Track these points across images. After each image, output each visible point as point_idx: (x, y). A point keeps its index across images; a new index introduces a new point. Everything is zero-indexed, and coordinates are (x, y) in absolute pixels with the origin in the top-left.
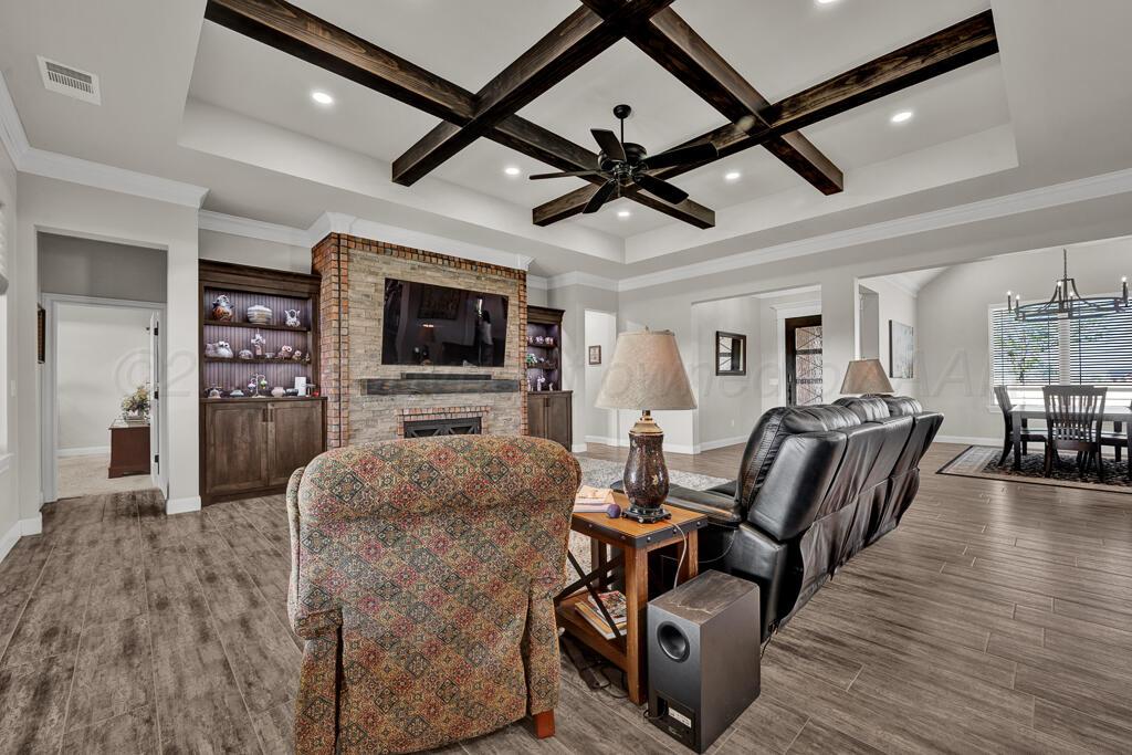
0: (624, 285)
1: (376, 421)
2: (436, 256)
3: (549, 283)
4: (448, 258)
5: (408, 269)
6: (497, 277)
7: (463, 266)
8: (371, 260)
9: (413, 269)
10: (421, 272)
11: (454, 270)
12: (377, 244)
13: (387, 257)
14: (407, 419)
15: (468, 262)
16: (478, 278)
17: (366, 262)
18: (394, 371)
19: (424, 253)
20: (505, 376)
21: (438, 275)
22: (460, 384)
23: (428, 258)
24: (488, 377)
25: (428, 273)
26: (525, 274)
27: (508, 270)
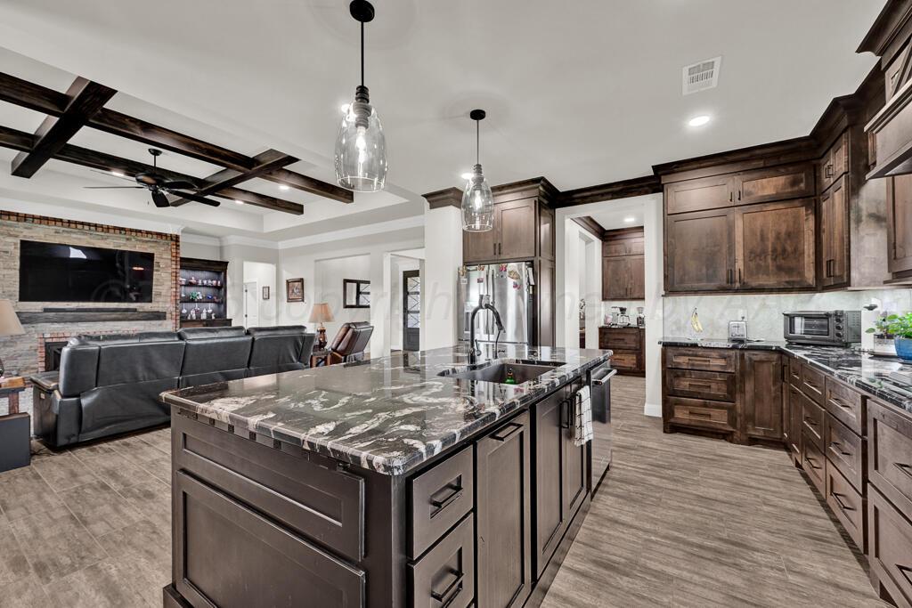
0: (282, 245)
1: (16, 342)
2: (83, 224)
3: (221, 241)
4: (96, 225)
5: (52, 232)
6: (147, 239)
7: (112, 231)
8: (11, 226)
9: (56, 232)
10: (65, 235)
11: (103, 234)
12: (17, 215)
13: (27, 224)
14: (48, 341)
15: (115, 228)
16: (128, 239)
17: (4, 228)
18: (36, 307)
19: (69, 222)
20: (156, 309)
21: (85, 237)
22: (105, 315)
23: (73, 225)
24: (135, 310)
25: (74, 236)
26: (177, 237)
27: (160, 235)
